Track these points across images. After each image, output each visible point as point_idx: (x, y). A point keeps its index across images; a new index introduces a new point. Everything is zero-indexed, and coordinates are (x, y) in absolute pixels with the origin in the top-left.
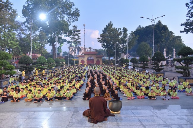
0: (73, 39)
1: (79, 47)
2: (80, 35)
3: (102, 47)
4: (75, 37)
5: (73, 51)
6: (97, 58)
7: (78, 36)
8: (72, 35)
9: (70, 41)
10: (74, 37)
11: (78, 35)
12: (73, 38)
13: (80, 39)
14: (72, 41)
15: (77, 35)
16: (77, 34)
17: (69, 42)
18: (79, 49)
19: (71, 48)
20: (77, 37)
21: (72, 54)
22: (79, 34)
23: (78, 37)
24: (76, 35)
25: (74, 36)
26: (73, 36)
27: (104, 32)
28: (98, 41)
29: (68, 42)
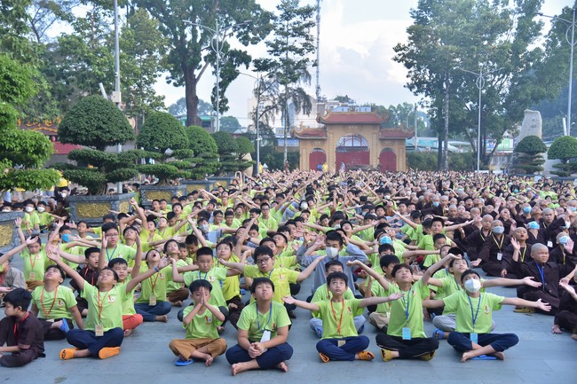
0: (283, 50)
1: (300, 90)
2: (313, 31)
3: (411, 87)
4: (291, 41)
5: (275, 107)
6: (381, 140)
7: (302, 34)
8: (277, 33)
9: (266, 61)
10: (284, 40)
11: (306, 30)
12: (283, 44)
13: (311, 49)
14: (277, 59)
15: (298, 31)
16: (302, 28)
17: (262, 66)
18: (303, 101)
19: (265, 93)
20: (298, 42)
21: (271, 124)
22: (307, 26)
23: (303, 40)
24: (294, 29)
25: (286, 35)
26: (279, 38)
27: (418, 17)
28: (396, 59)
29: (256, 62)
